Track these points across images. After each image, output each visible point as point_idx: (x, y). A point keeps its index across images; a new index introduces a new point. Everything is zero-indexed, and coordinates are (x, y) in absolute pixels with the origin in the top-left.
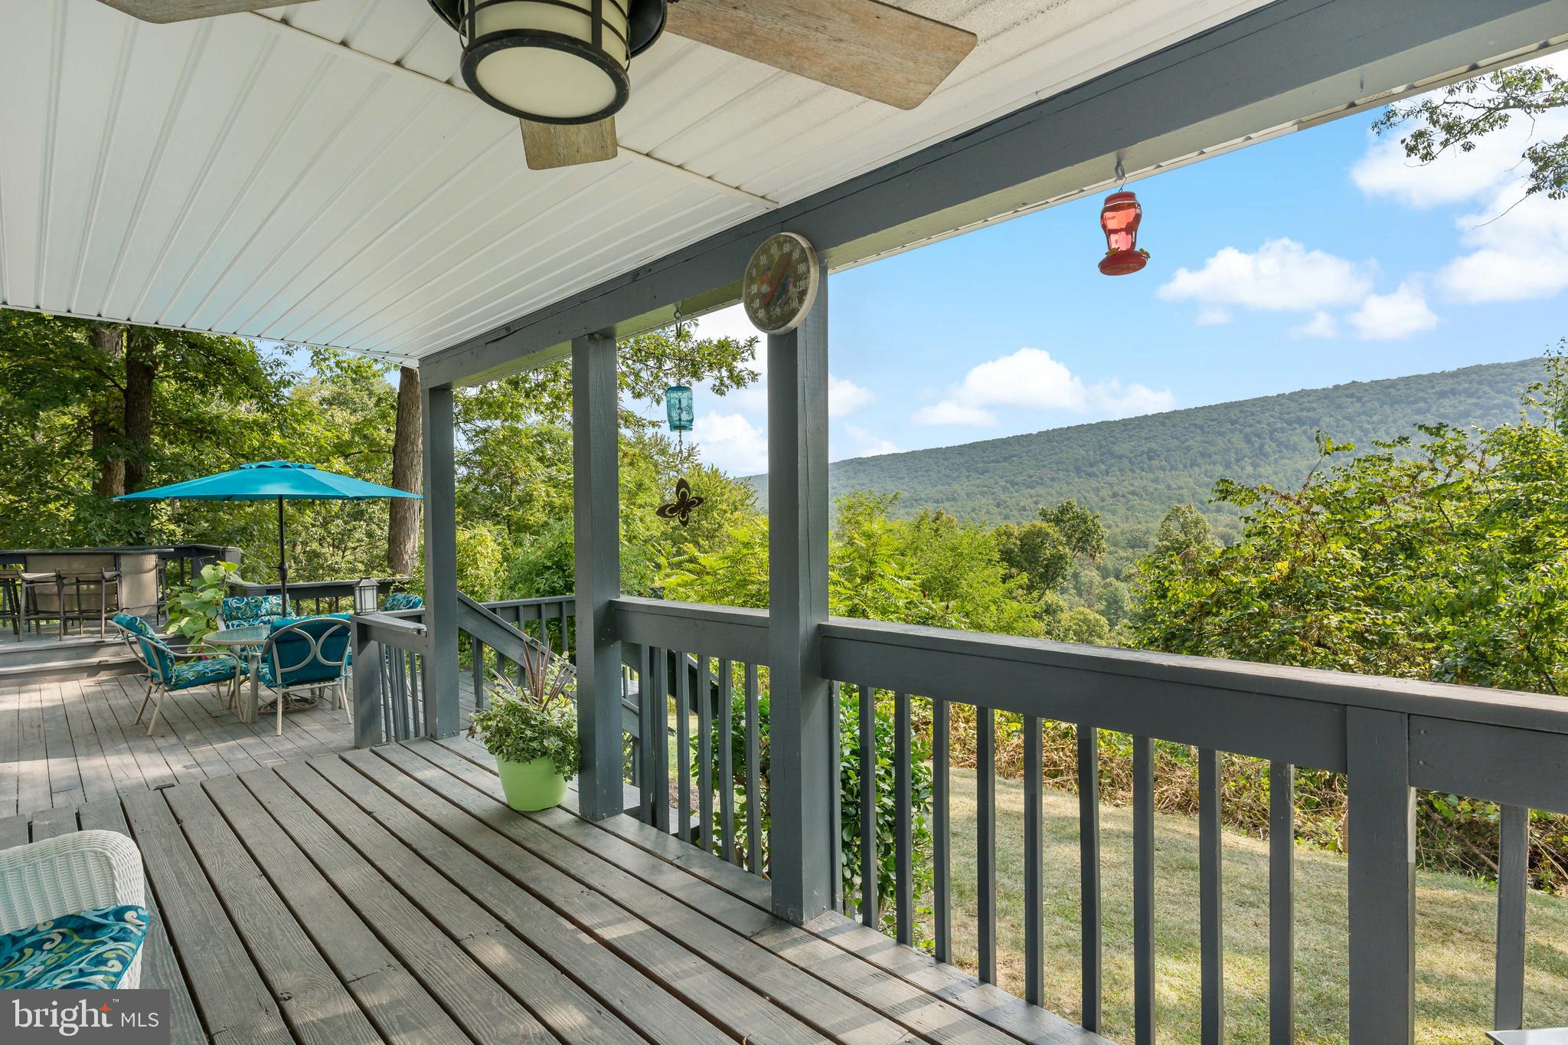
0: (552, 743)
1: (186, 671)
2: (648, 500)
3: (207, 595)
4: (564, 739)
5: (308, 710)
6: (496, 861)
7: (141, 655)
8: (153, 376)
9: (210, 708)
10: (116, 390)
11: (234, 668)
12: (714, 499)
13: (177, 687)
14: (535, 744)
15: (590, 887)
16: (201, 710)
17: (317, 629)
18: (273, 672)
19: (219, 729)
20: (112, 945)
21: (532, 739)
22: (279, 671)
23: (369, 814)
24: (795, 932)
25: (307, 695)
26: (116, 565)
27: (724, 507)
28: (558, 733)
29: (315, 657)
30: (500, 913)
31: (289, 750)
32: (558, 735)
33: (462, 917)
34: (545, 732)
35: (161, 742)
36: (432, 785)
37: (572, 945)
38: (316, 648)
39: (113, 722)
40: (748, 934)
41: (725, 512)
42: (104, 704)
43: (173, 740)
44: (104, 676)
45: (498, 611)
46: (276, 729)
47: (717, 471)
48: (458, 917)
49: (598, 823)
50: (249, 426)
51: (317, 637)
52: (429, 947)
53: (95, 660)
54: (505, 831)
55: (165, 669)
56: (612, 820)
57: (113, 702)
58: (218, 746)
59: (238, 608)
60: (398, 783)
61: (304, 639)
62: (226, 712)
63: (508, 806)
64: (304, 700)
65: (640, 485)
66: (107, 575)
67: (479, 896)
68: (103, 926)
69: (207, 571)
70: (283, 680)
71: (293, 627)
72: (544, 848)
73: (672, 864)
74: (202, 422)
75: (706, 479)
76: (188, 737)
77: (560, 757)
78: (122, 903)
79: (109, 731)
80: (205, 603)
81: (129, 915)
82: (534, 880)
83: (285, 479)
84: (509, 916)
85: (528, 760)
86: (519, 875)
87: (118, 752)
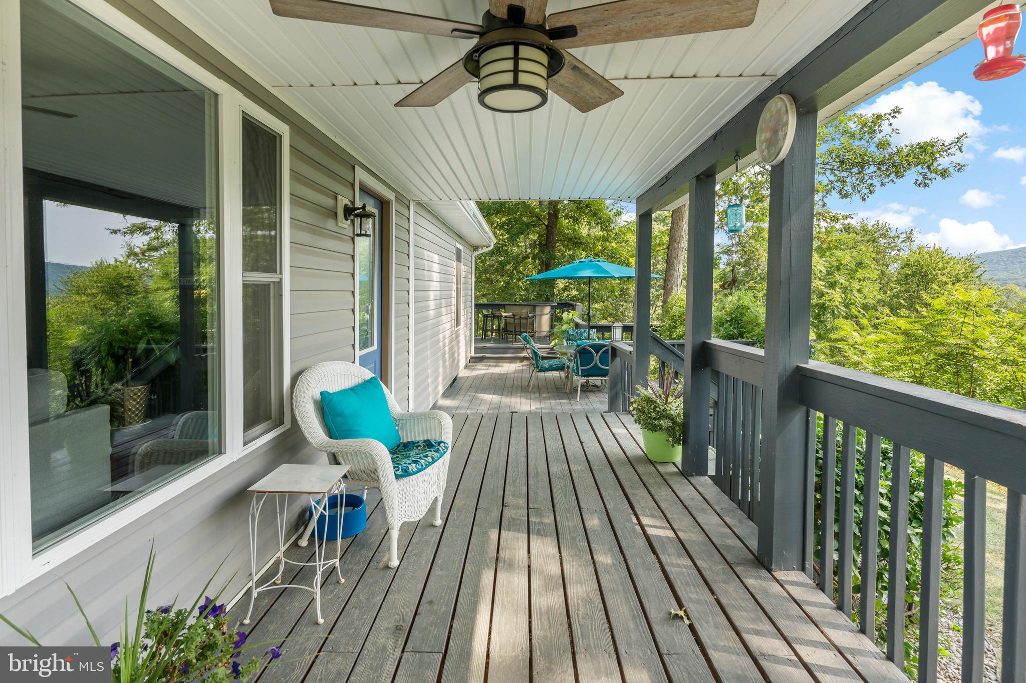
0: (664, 423)
1: (546, 363)
2: (867, 275)
3: (565, 327)
4: (674, 422)
5: (596, 391)
6: (621, 480)
7: (531, 355)
8: (557, 218)
9: (556, 383)
10: (543, 226)
11: (564, 364)
12: (934, 273)
13: (541, 371)
14: (656, 422)
15: (659, 507)
16: (553, 384)
17: (597, 348)
18: (577, 368)
19: (555, 394)
20: (433, 452)
21: (655, 419)
22: (580, 368)
23: (581, 443)
24: (764, 573)
25: (598, 383)
26: (534, 311)
27: (944, 279)
28: (671, 418)
29: (596, 363)
30: (607, 503)
31: (578, 409)
32: (671, 420)
33: (589, 499)
34: (663, 415)
35: (532, 396)
36: (617, 437)
37: (630, 530)
38: (597, 358)
39: (520, 383)
40: (731, 562)
41: (946, 283)
42: (520, 375)
43: (537, 395)
44: (525, 363)
45: (676, 346)
46: (577, 398)
47: (940, 249)
48: (588, 499)
49: (689, 478)
50: (597, 238)
51: (597, 353)
52: (567, 507)
53: (522, 355)
54: (636, 468)
55: (537, 361)
56: (698, 478)
57: (523, 375)
58: (553, 401)
59: (573, 335)
60: (603, 432)
61: (591, 353)
62: (562, 386)
63: (646, 455)
64: (596, 386)
65: (860, 264)
66: (530, 315)
67: (603, 494)
68: (434, 446)
69: (565, 315)
70: (582, 373)
71: (586, 346)
72: (650, 481)
73: (716, 512)
74: (576, 239)
75: (927, 256)
76: (544, 395)
77: (670, 431)
78: (443, 440)
79: (517, 387)
80: (564, 331)
81: (442, 445)
82: (634, 494)
83: (591, 267)
84: (610, 507)
85: (652, 430)
86: (628, 491)
87: (517, 397)
